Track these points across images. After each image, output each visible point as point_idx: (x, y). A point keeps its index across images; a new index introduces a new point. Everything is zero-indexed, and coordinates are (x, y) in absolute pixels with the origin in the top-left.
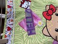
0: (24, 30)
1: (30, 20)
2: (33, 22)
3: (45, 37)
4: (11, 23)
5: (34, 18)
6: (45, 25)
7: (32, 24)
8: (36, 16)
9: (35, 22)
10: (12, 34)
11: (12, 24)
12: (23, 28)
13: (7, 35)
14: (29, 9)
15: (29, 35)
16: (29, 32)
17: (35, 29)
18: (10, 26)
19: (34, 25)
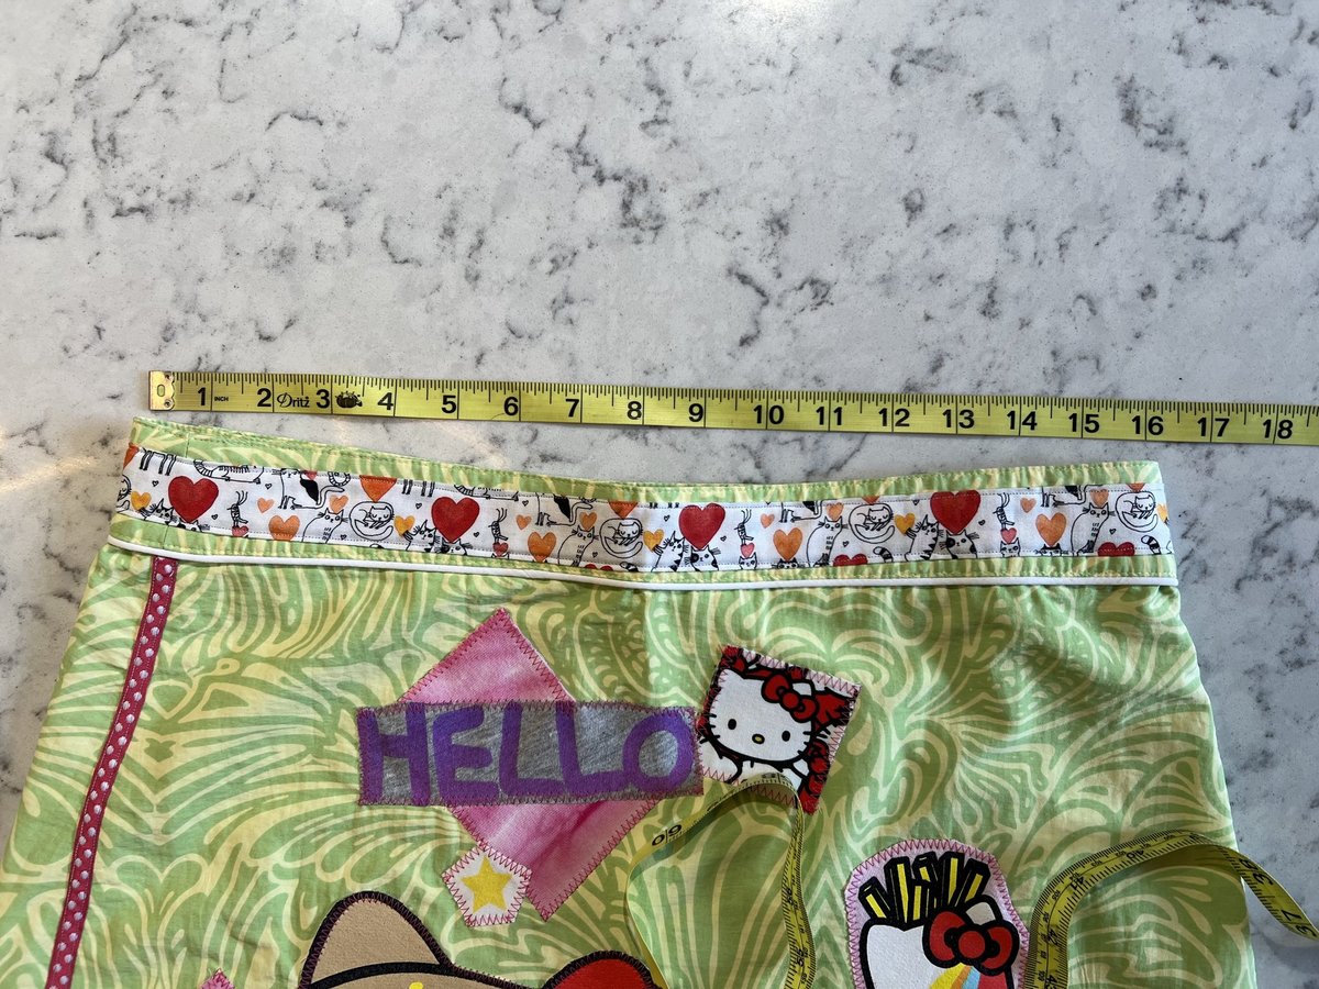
0: (428, 663)
1: (542, 759)
2: (517, 788)
3: (312, 915)
4: (517, 539)
5: (564, 808)
6: (454, 951)
7: (491, 774)
8: (591, 841)
9: (514, 821)
10: (395, 543)
11: (501, 549)
12: (449, 663)
13: (394, 495)
14: (688, 758)
15: (366, 720)
16: (395, 727)
17: (421, 800)
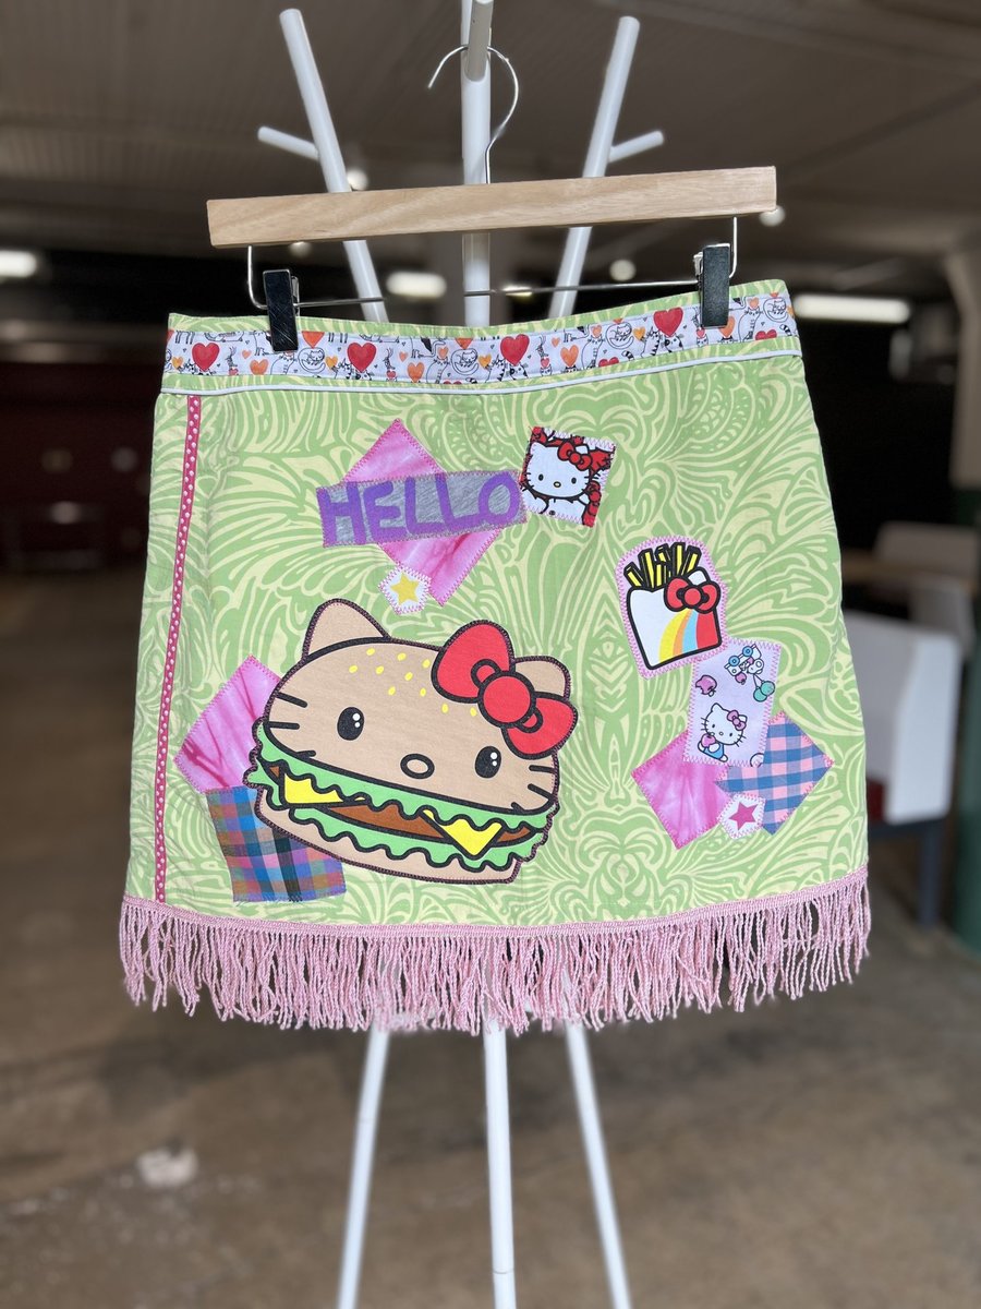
0: (357, 457)
1: (427, 509)
2: (420, 529)
3: (304, 617)
4: (401, 368)
5: (447, 538)
6: (391, 630)
7: (401, 522)
8: (465, 557)
9: (419, 547)
10: (328, 374)
11: (391, 375)
12: (369, 456)
13: (323, 344)
14: (516, 503)
15: (323, 495)
16: (340, 497)
17: (360, 540)
18: (379, 358)
19: (392, 539)
